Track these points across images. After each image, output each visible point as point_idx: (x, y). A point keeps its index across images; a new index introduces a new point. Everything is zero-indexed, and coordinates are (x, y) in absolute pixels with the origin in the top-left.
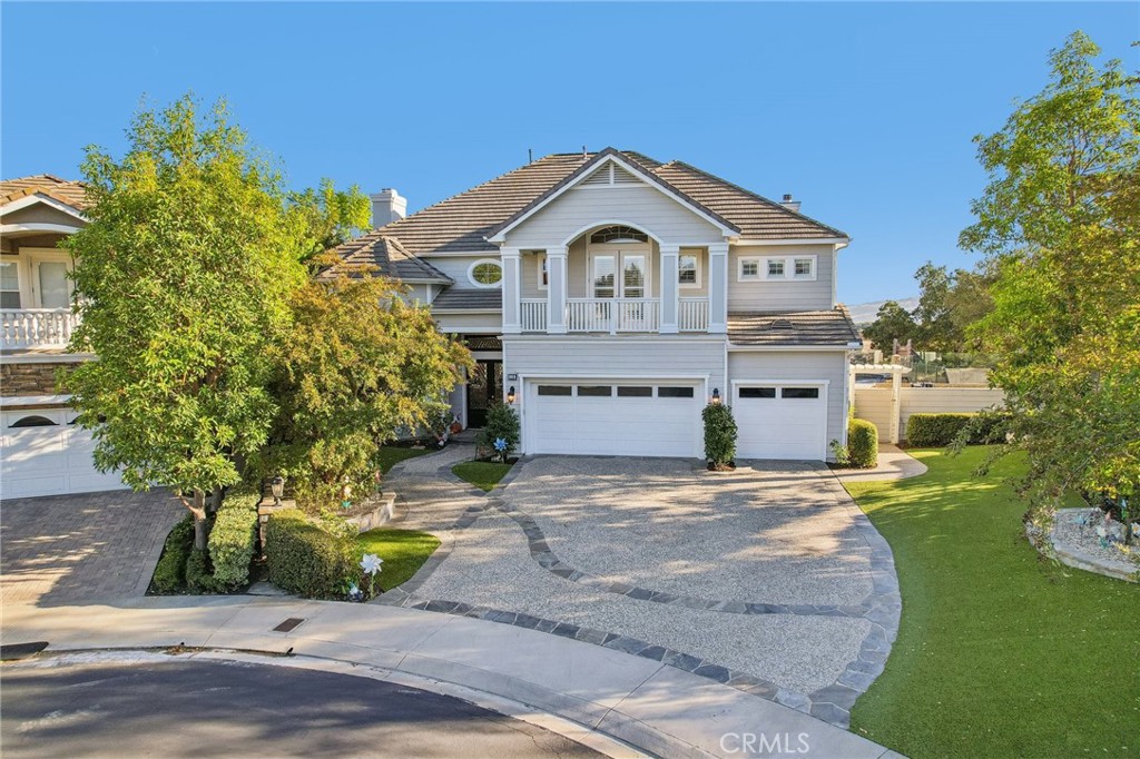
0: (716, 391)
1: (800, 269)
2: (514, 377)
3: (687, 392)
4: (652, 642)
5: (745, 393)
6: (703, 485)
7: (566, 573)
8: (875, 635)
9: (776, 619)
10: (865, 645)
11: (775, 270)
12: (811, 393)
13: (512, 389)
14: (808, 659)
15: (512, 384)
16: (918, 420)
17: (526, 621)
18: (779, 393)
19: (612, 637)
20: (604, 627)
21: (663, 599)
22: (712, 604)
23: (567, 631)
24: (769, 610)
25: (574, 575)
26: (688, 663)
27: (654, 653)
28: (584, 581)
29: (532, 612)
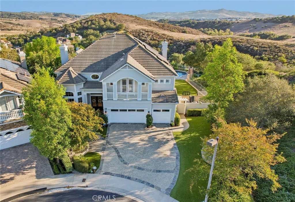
0: (149, 112)
1: (167, 81)
2: (106, 109)
3: (143, 111)
4: (143, 180)
5: (154, 111)
6: (145, 134)
7: (126, 163)
8: (175, 177)
9: (160, 174)
10: (173, 179)
11: (162, 81)
12: (168, 111)
13: (106, 111)
14: (165, 183)
15: (106, 110)
16: (189, 111)
17: (122, 176)
18: (161, 111)
19: (136, 179)
20: (135, 177)
21: (143, 169)
22: (151, 170)
23: (129, 178)
24: (160, 171)
25: (127, 164)
26: (148, 184)
27: (143, 182)
28: (130, 165)
29: (123, 174)
